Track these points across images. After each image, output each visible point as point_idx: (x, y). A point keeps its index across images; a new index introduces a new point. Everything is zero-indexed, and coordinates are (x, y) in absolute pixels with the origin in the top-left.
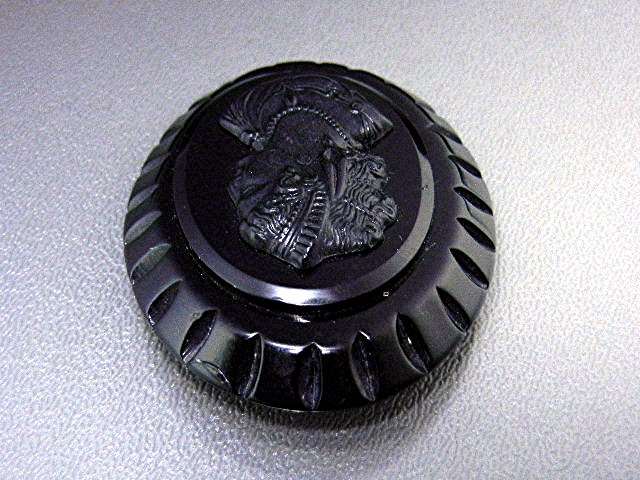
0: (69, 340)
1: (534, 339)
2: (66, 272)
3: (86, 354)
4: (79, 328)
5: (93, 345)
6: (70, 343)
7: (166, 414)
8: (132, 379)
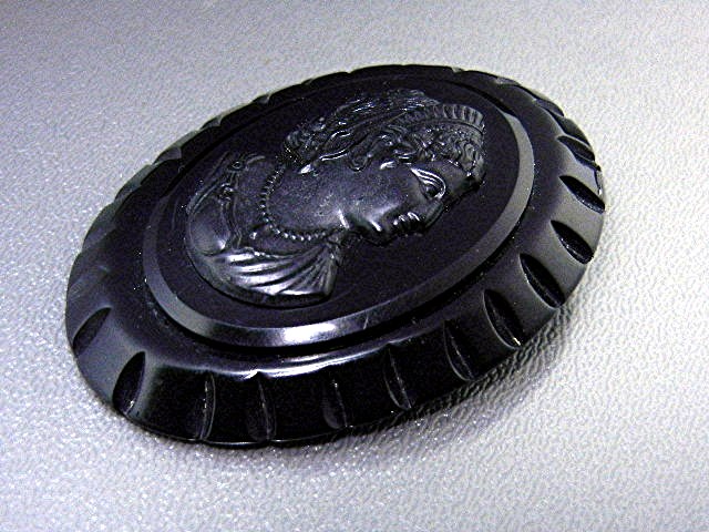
0: (47, 391)
1: (605, 399)
2: (46, 312)
3: (68, 407)
4: (59, 378)
5: (76, 397)
6: (48, 394)
7: (163, 480)
8: (122, 437)
